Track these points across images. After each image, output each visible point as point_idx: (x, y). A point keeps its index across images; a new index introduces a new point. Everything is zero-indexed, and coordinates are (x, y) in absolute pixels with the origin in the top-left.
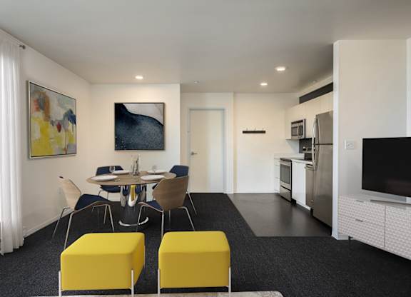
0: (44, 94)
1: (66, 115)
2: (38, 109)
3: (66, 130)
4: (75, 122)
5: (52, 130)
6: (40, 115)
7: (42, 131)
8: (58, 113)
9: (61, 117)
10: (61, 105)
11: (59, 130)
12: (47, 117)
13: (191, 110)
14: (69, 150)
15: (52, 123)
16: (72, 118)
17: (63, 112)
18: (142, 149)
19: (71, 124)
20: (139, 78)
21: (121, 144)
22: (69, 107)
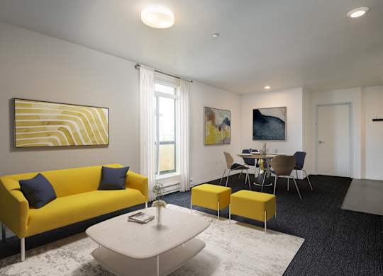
0: (212, 111)
1: (224, 121)
2: (209, 120)
3: (224, 130)
4: (229, 125)
5: (216, 131)
6: (210, 123)
7: (211, 131)
8: (219, 120)
9: (220, 123)
10: (221, 116)
11: (220, 130)
12: (213, 123)
13: (319, 106)
14: (226, 141)
15: (216, 126)
16: (228, 122)
17: (222, 120)
18: (270, 139)
19: (227, 126)
20: (267, 88)
21: (256, 136)
22: (226, 116)
